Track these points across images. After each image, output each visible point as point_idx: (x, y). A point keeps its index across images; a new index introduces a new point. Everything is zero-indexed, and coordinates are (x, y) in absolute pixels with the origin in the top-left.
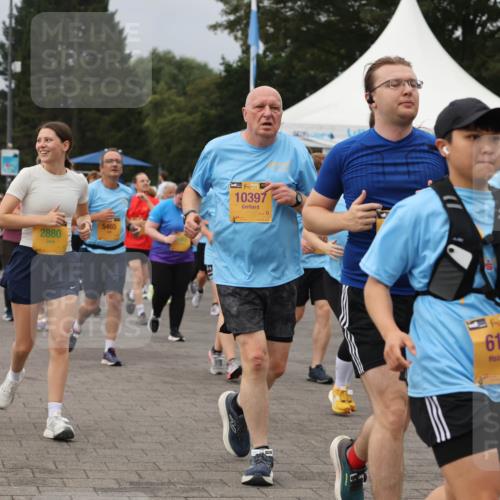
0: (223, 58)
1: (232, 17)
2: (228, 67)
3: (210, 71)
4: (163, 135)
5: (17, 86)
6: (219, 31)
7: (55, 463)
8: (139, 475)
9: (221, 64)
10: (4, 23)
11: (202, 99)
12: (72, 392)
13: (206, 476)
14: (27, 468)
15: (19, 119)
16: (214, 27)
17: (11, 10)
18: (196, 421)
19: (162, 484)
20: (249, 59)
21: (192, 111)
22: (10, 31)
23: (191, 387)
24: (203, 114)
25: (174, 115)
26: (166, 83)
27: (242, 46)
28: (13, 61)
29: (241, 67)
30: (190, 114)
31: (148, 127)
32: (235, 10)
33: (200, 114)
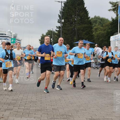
0: (112, 18)
1: (114, 8)
2: (113, 20)
3: (109, 21)
4: (97, 36)
5: (63, 25)
6: (111, 11)
7: (72, 114)
8: (91, 117)
9: (111, 19)
10: (60, 11)
11: (107, 27)
12: (76, 97)
13: (108, 117)
14: (65, 115)
15: (63, 33)
16: (110, 10)
17: (62, 7)
18: (105, 104)
19: (97, 119)
20: (118, 17)
21: (105, 30)
22: (61, 12)
23: (104, 96)
24: (107, 31)
25: (100, 31)
26: (98, 24)
27: (116, 14)
28: (62, 19)
29: (116, 19)
30: (104, 31)
31: (94, 34)
32: (115, 6)
33: (106, 31)
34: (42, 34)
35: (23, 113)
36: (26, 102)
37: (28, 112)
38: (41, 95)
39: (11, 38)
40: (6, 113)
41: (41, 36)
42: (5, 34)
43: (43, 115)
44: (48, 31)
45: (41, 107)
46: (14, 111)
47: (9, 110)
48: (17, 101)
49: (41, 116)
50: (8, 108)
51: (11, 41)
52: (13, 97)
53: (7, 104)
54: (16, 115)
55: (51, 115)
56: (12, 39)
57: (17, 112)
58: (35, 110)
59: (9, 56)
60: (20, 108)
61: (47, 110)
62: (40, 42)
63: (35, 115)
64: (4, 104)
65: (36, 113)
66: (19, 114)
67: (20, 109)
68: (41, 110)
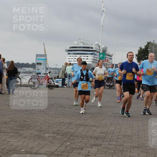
34: (139, 48)
35: (114, 150)
36: (119, 135)
37: (122, 150)
38: (138, 127)
39: (99, 52)
40: (92, 149)
41: (138, 50)
42: (92, 48)
43: (141, 154)
44: (147, 43)
45: (138, 143)
46: (103, 148)
47: (96, 146)
48: (107, 135)
49: (138, 155)
50: (95, 144)
51: (100, 56)
52: (102, 130)
53: (94, 138)
54: (106, 152)
55: (152, 154)
56: (100, 54)
57: (107, 148)
58: (130, 147)
59: (85, 77)
60: (111, 143)
61: (146, 147)
62: (137, 57)
63: (130, 153)
64: (91, 138)
65: (132, 151)
66: (109, 151)
67: (110, 145)
68: (138, 147)
